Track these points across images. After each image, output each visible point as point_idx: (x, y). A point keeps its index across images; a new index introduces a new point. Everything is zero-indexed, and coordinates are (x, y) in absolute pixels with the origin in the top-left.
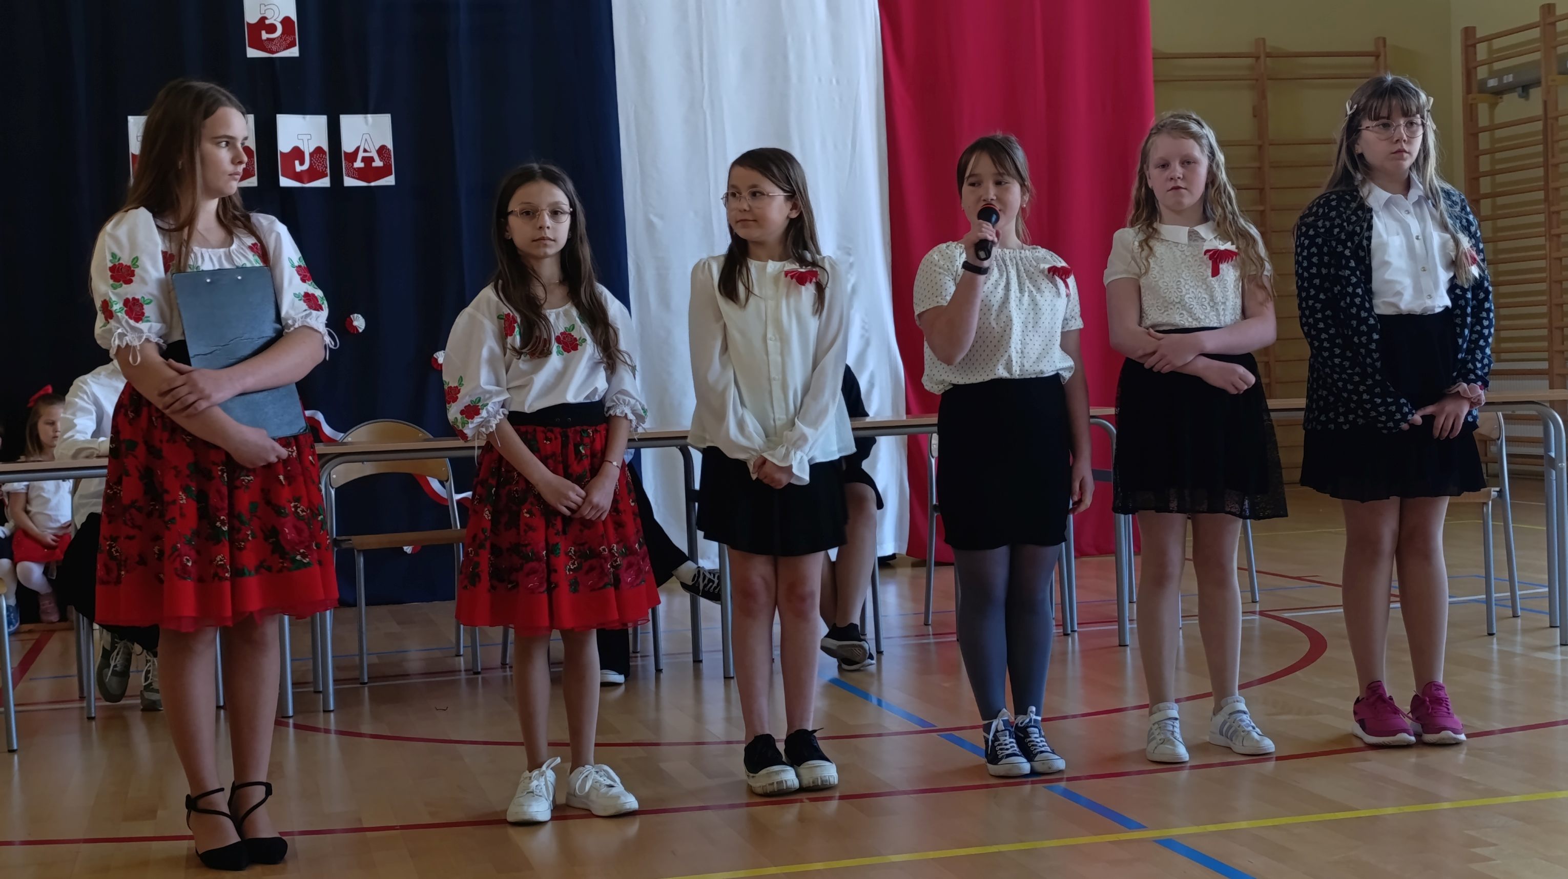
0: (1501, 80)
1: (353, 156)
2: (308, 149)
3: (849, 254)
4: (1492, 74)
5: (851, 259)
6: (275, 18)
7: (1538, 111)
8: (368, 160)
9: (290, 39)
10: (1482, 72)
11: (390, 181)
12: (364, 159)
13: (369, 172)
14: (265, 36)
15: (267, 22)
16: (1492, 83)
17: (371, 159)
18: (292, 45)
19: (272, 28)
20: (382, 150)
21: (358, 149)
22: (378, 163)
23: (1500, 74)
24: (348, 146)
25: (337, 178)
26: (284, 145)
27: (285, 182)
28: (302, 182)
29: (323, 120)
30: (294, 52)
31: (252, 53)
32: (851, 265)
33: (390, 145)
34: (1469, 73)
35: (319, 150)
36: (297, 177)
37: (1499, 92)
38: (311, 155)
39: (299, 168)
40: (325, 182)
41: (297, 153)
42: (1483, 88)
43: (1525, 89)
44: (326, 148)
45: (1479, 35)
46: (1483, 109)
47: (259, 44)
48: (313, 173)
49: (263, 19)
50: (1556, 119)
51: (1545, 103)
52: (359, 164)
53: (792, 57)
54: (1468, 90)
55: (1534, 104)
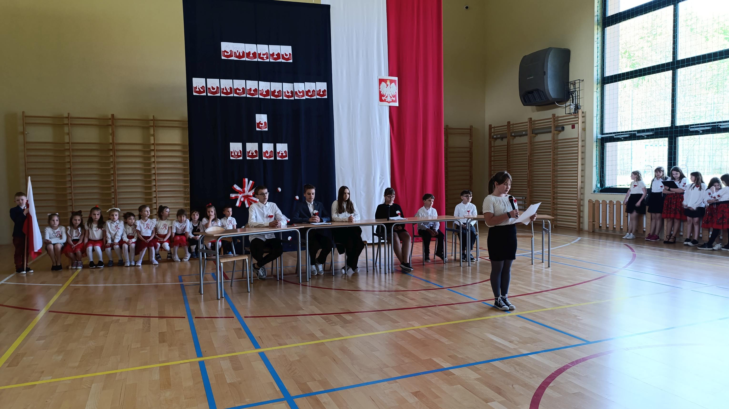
0: (497, 136)
1: (279, 153)
2: (269, 151)
3: (383, 176)
4: (495, 135)
5: (383, 177)
6: (263, 122)
7: (506, 144)
8: (282, 154)
9: (266, 127)
10: (493, 134)
11: (287, 158)
12: (281, 154)
13: (282, 156)
14: (260, 125)
15: (261, 123)
16: (495, 137)
17: (283, 154)
18: (266, 128)
19: (262, 124)
20: (285, 152)
21: (280, 151)
22: (284, 154)
23: (497, 135)
24: (278, 151)
25: (275, 157)
26: (264, 150)
27: (264, 158)
28: (268, 158)
29: (272, 145)
30: (267, 129)
31: (258, 129)
32: (383, 178)
33: (287, 151)
34: (490, 134)
35: (271, 151)
36: (267, 157)
37: (496, 139)
38: (270, 152)
39: (267, 155)
40: (273, 158)
41: (267, 152)
42: (493, 138)
43: (502, 139)
44: (273, 151)
45: (492, 127)
46: (492, 142)
47: (259, 127)
48: (270, 157)
49: (260, 122)
50: (510, 146)
51: (508, 142)
52: (280, 155)
53: (372, 133)
54: (490, 138)
55: (505, 142)
